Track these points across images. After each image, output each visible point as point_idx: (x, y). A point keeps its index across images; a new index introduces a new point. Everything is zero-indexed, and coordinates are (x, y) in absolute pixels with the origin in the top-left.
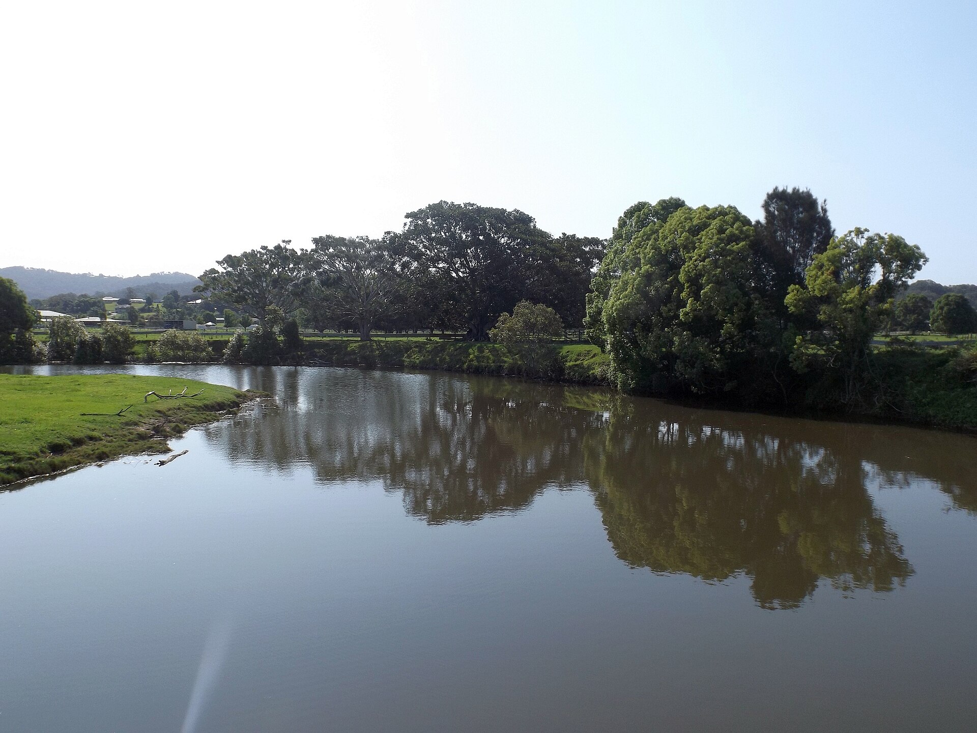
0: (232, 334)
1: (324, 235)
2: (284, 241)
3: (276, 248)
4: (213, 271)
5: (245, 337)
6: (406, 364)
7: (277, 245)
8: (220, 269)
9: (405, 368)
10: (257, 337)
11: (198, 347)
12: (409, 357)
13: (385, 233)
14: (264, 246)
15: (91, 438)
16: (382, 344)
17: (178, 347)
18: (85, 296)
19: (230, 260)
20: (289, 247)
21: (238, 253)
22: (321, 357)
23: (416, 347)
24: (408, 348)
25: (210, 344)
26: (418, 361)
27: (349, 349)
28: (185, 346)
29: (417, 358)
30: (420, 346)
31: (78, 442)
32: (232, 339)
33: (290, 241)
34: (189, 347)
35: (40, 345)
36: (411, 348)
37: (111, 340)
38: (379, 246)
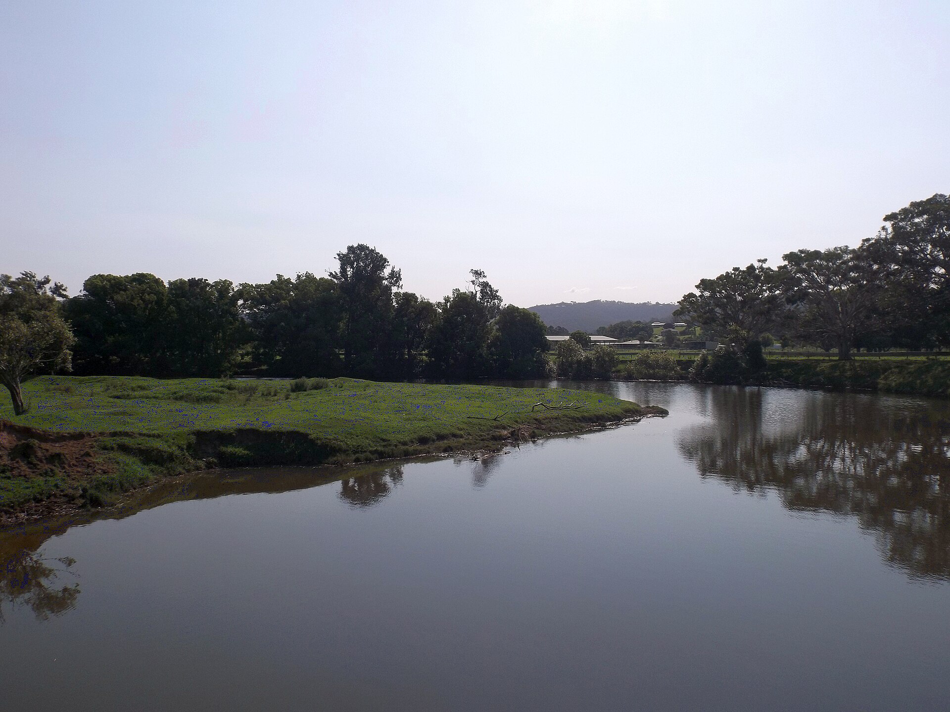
0: (698, 354)
1: (796, 251)
2: (759, 261)
3: (748, 268)
4: (691, 295)
5: (710, 358)
6: (880, 386)
7: (749, 265)
8: (698, 293)
9: (879, 392)
10: (720, 357)
11: (666, 366)
12: (886, 378)
13: (864, 241)
14: (736, 268)
15: (454, 436)
16: (857, 364)
17: (649, 366)
18: (639, 322)
19: (705, 284)
20: (765, 266)
21: (713, 277)
22: (787, 378)
23: (898, 367)
24: (886, 368)
25: (679, 362)
26: (893, 384)
27: (818, 369)
28: (656, 365)
29: (894, 380)
30: (901, 366)
31: (441, 437)
32: (698, 358)
33: (766, 260)
34: (658, 366)
35: (551, 363)
36: (890, 369)
37: (600, 359)
38: (857, 255)
